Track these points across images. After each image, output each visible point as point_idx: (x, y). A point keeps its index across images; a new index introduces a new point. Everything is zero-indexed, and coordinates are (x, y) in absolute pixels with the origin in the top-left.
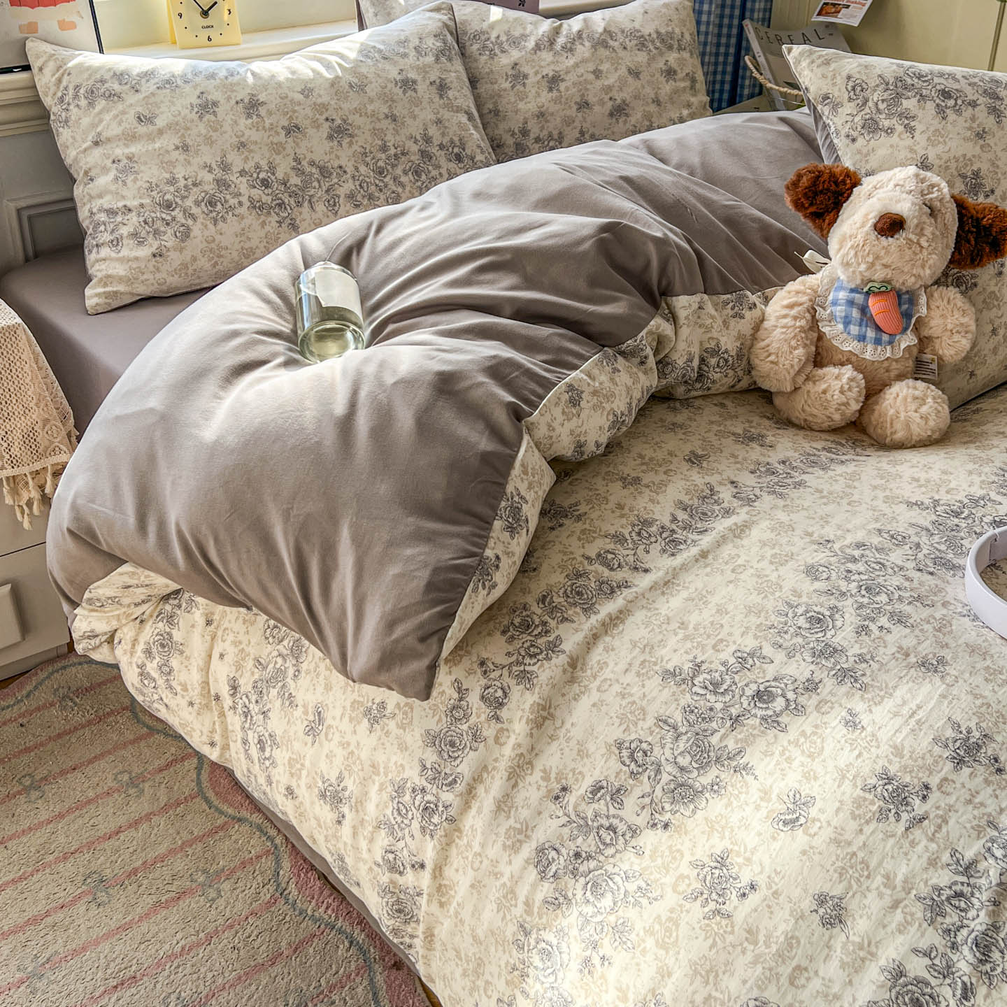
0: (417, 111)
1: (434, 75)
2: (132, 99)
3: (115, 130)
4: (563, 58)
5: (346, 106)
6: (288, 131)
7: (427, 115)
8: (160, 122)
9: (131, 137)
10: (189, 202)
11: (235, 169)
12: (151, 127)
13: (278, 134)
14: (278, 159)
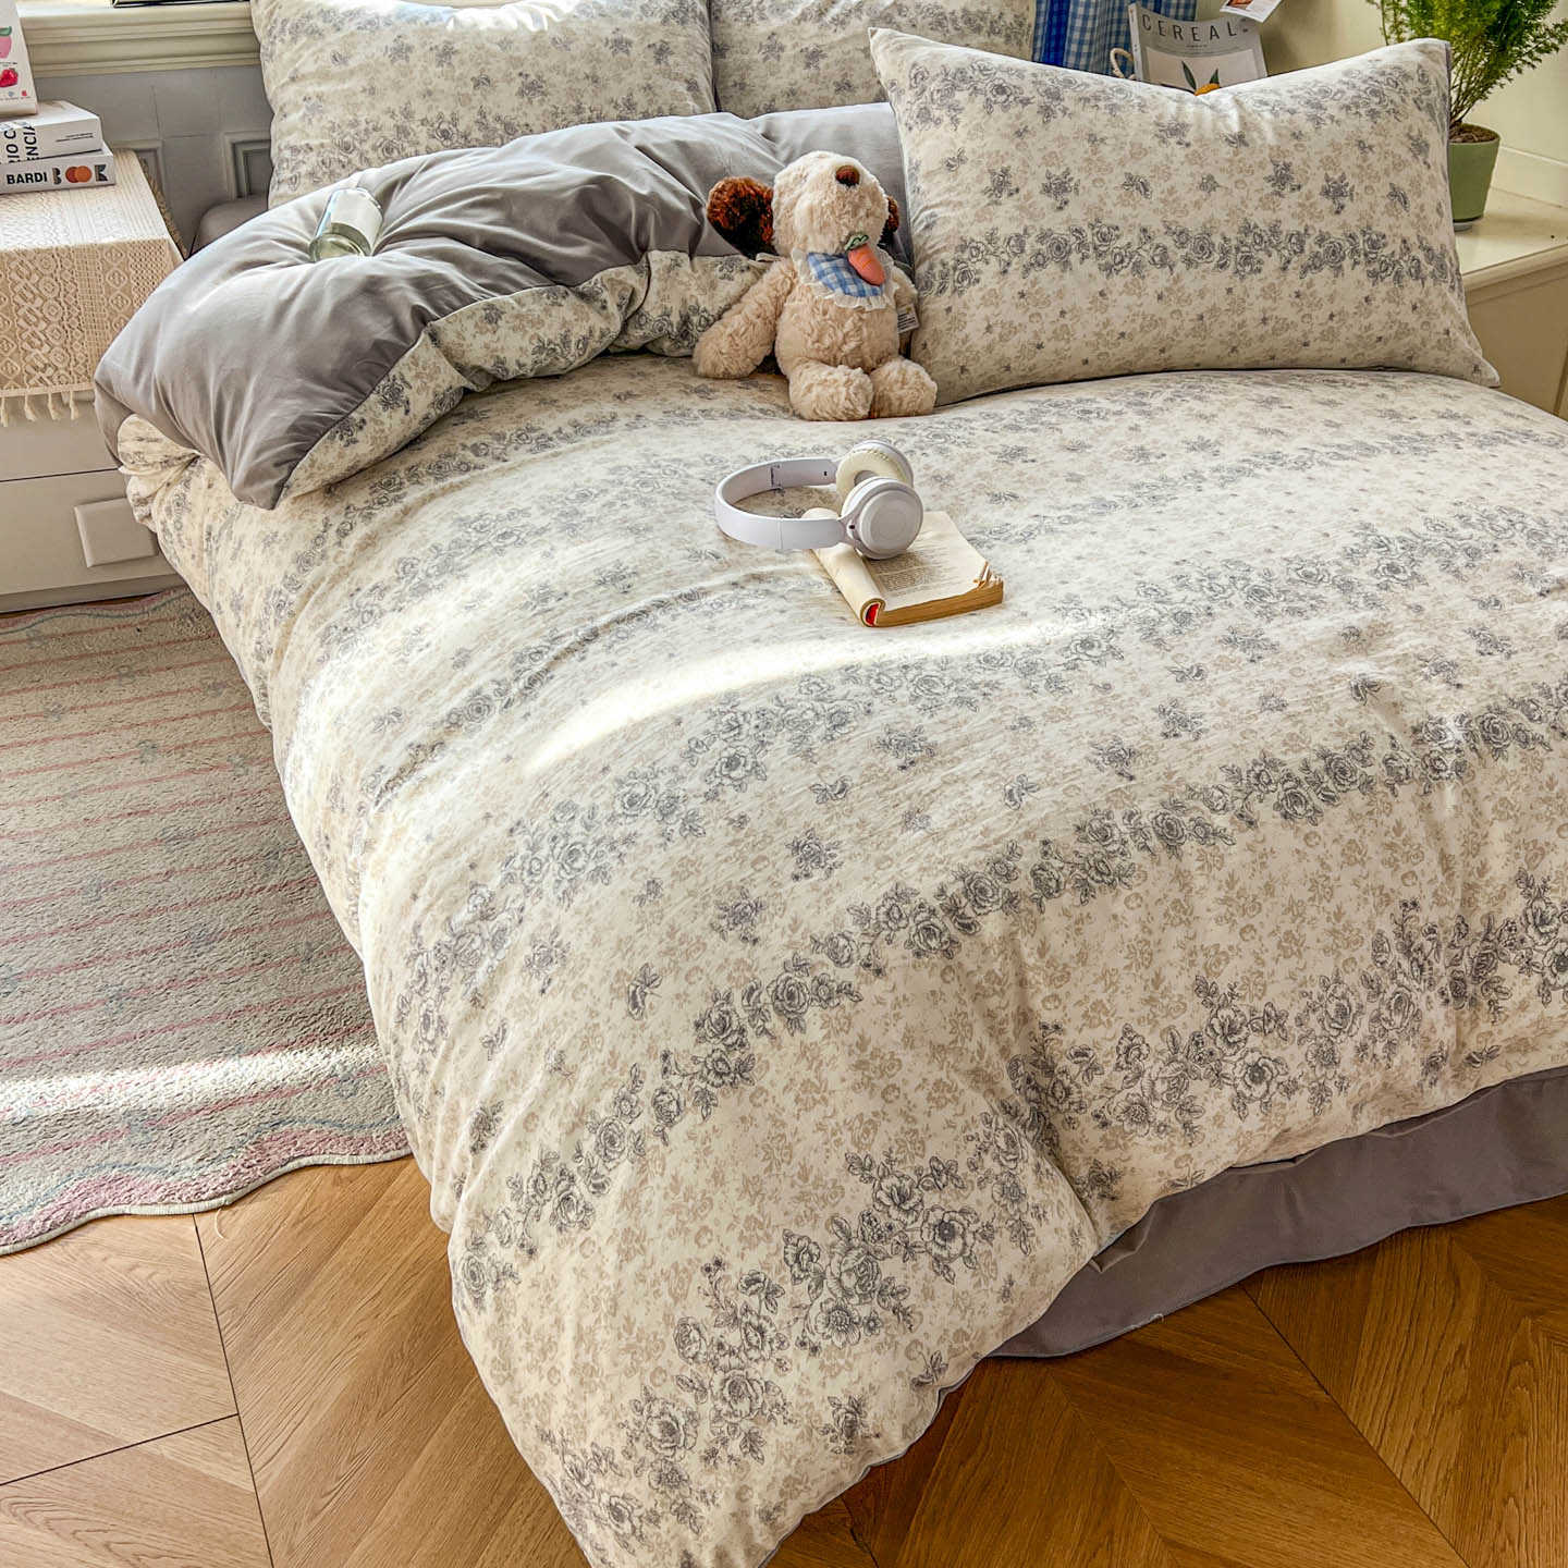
0: (624, 74)
1: (655, 38)
2: (332, 37)
3: (310, 68)
4: (830, 32)
5: (543, 62)
6: (477, 83)
7: (634, 79)
8: (353, 63)
9: (324, 76)
10: (367, 147)
11: (418, 117)
12: (343, 68)
13: (465, 84)
14: (462, 111)
